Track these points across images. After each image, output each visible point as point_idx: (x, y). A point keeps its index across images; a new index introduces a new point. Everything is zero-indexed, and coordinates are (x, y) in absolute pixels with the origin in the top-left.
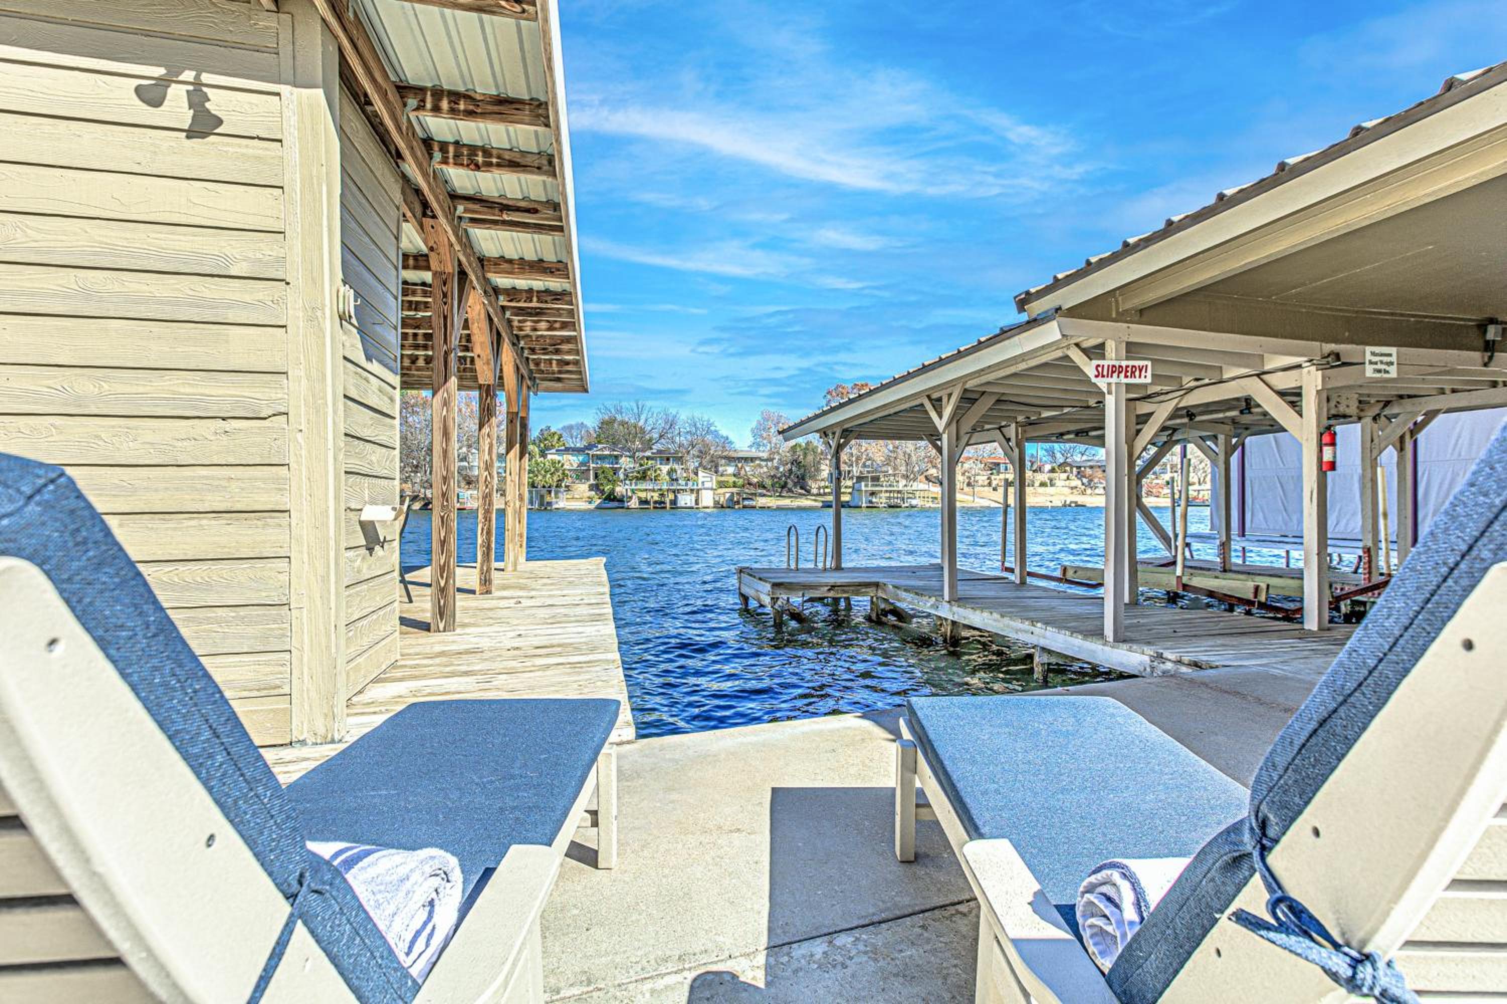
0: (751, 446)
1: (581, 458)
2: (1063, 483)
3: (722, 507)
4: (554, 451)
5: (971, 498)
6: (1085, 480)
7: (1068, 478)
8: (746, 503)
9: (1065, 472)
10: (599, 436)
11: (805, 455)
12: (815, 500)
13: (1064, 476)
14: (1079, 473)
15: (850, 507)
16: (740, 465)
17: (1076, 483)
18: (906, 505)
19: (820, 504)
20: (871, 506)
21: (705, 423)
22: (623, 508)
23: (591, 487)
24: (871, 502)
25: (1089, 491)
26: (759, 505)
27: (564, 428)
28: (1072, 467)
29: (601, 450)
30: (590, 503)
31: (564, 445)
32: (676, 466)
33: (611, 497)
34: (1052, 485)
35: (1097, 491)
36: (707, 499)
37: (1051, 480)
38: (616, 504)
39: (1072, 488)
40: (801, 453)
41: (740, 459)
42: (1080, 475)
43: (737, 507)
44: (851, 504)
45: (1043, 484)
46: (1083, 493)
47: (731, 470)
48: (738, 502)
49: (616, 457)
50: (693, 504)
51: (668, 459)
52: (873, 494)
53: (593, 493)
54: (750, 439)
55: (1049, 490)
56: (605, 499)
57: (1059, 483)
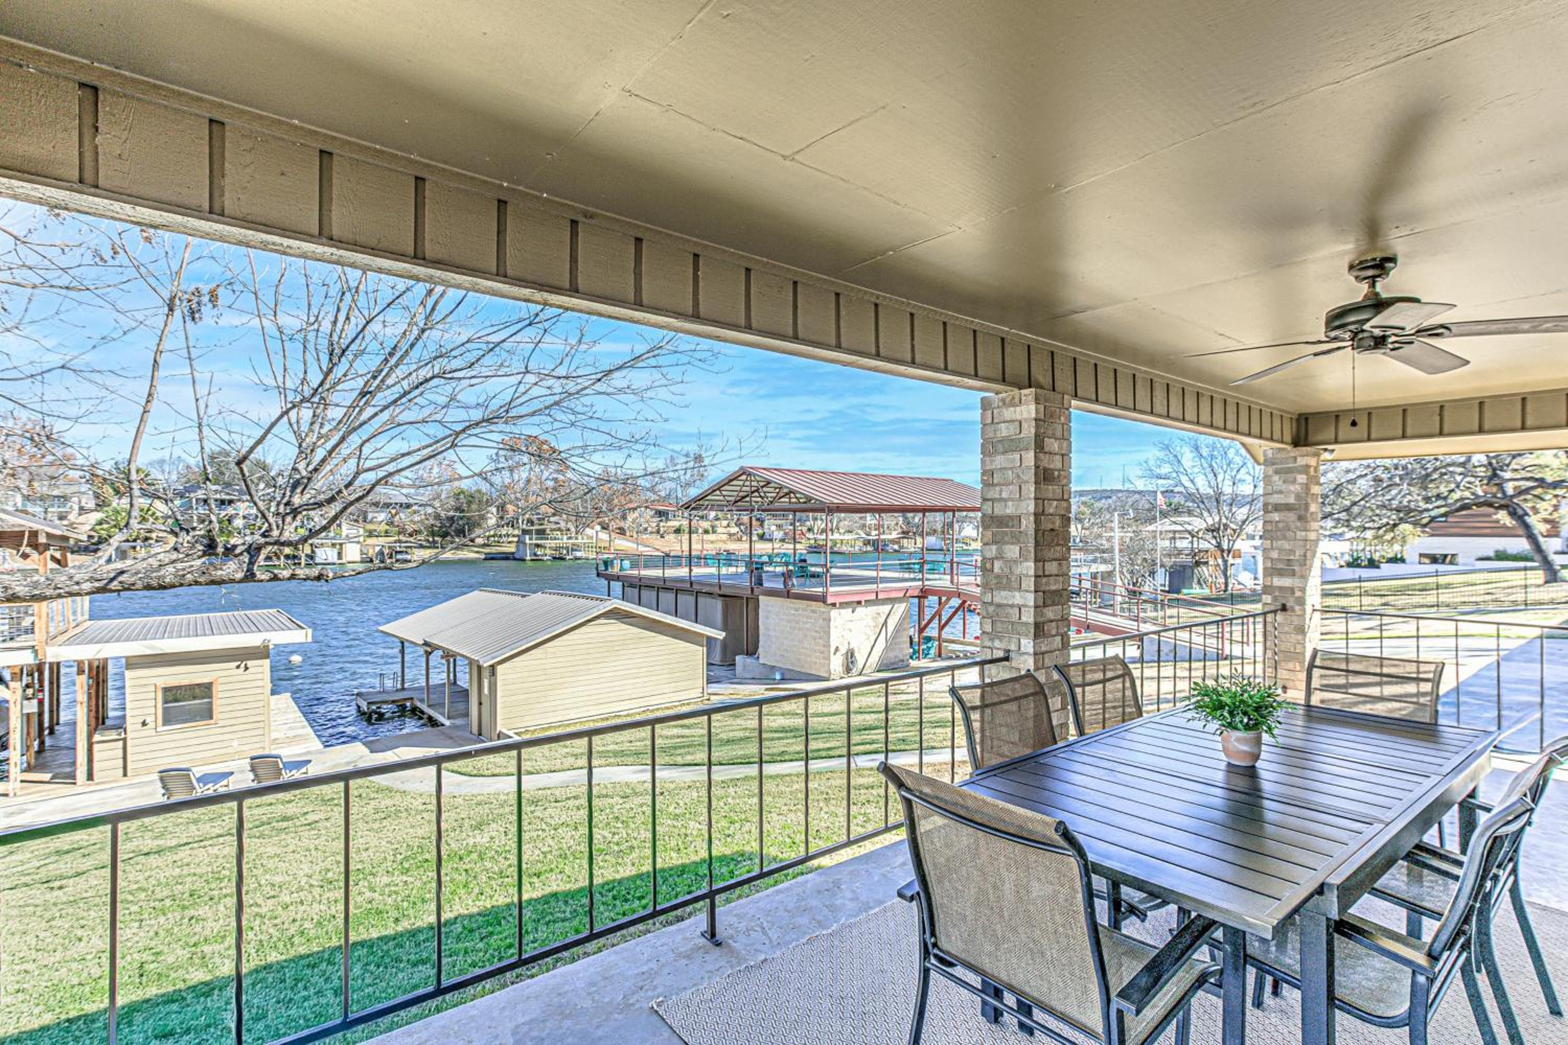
2: (724, 530)
7: (728, 526)
8: (399, 557)
12: (478, 552)
13: (725, 523)
15: (515, 559)
16: (394, 512)
17: (734, 530)
18: (571, 557)
19: (483, 556)
20: (536, 559)
24: (535, 555)
34: (714, 532)
36: (352, 553)
37: (713, 527)
39: (730, 535)
41: (393, 505)
44: (517, 556)
45: (706, 532)
47: (382, 516)
48: (388, 555)
50: (335, 560)
52: (538, 546)
55: (711, 537)
57: (720, 530)
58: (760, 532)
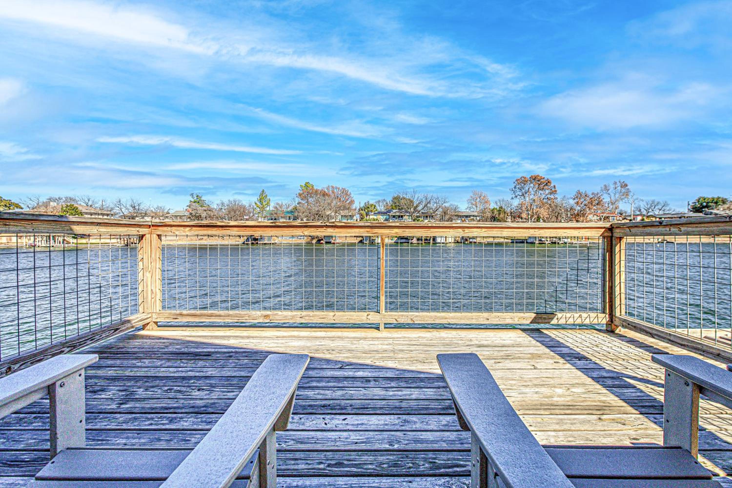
0: (466, 209)
1: (385, 217)
3: (458, 242)
4: (373, 213)
10: (392, 205)
11: (499, 214)
12: (507, 239)
16: (463, 219)
21: (443, 197)
22: (409, 242)
26: (478, 241)
27: (376, 202)
29: (395, 213)
30: (392, 240)
31: (377, 210)
32: (431, 220)
38: (405, 241)
40: (497, 213)
41: (463, 216)
43: (466, 242)
48: (466, 240)
49: (402, 216)
51: (427, 217)
54: (466, 206)
56: (399, 238)
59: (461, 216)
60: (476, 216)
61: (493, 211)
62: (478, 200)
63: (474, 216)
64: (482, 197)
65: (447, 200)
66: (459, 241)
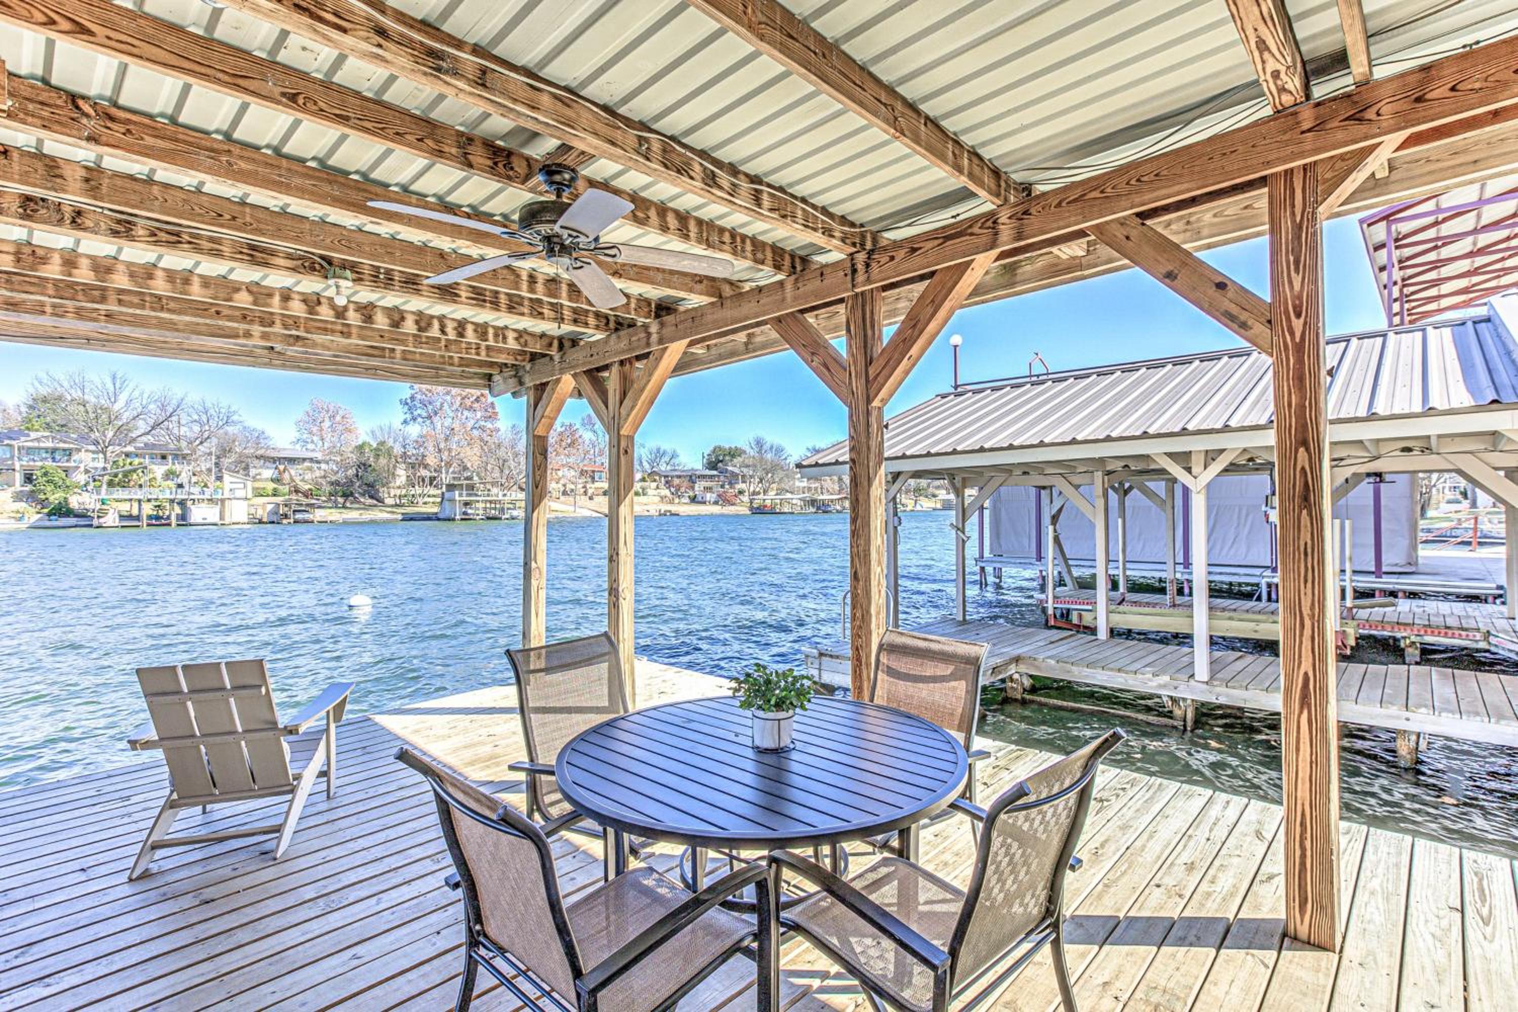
0: (293, 444)
2: (655, 492)
3: (261, 522)
5: (572, 508)
6: (673, 490)
7: (658, 488)
8: (299, 516)
9: (655, 481)
11: (377, 457)
12: (393, 512)
13: (654, 485)
14: (667, 482)
15: (439, 519)
16: (281, 467)
17: (666, 492)
18: (507, 516)
19: (400, 517)
20: (467, 519)
21: (223, 411)
22: (91, 526)
23: (18, 497)
24: (466, 513)
25: (677, 500)
26: (321, 519)
28: (660, 476)
29: (36, 439)
32: (177, 467)
33: (62, 511)
34: (644, 494)
35: (683, 500)
36: (238, 512)
37: (643, 489)
38: (72, 521)
39: (662, 498)
40: (371, 455)
41: (281, 460)
42: (668, 484)
43: (285, 521)
44: (441, 516)
45: (636, 494)
46: (671, 502)
47: (268, 473)
48: (286, 516)
49: (66, 453)
50: (217, 520)
51: (164, 457)
52: (468, 504)
53: (23, 504)
56: (49, 514)
57: (650, 492)
58: (691, 494)
59: (274, 460)
60: (318, 462)
61: (360, 448)
62: (327, 424)
63: (311, 460)
64: (338, 418)
65: (235, 418)
66: (265, 520)
